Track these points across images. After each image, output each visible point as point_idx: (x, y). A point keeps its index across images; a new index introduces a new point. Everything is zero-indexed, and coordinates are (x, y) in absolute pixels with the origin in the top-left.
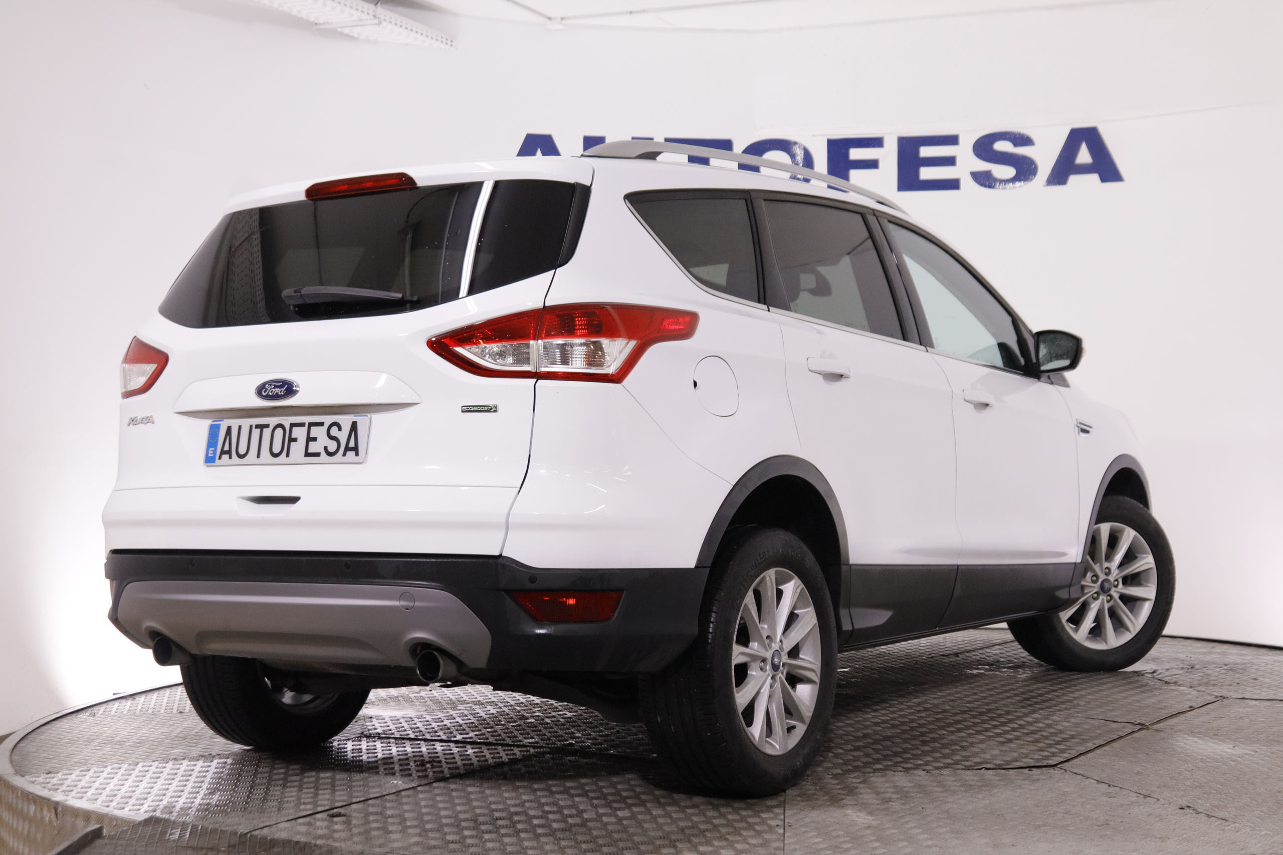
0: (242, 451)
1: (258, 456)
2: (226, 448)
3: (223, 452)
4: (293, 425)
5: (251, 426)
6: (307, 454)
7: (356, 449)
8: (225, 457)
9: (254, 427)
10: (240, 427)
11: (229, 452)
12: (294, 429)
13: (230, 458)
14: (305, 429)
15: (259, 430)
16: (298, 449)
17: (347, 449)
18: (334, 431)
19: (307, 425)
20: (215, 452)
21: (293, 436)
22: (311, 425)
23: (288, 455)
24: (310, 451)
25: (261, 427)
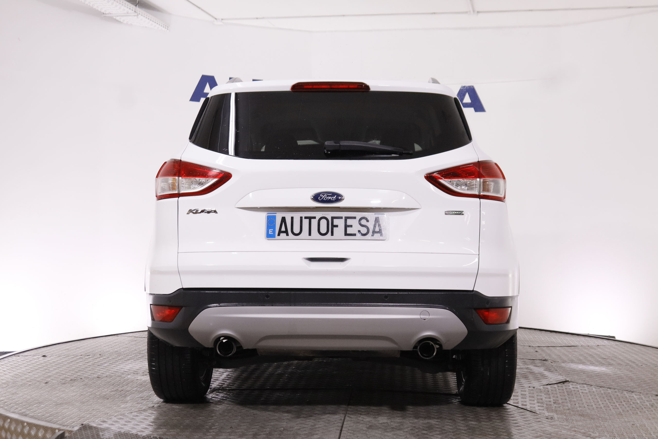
0: (297, 230)
1: (310, 234)
2: (283, 229)
3: (280, 232)
4: (333, 218)
5: (301, 218)
6: (346, 234)
7: (380, 232)
8: (283, 235)
9: (303, 218)
10: (292, 218)
11: (286, 232)
12: (335, 220)
13: (287, 235)
14: (343, 220)
15: (308, 220)
16: (339, 231)
17: (374, 232)
18: (363, 222)
19: (344, 218)
20: (274, 232)
21: (334, 224)
22: (346, 218)
23: (332, 234)
24: (348, 232)
25: (310, 218)
